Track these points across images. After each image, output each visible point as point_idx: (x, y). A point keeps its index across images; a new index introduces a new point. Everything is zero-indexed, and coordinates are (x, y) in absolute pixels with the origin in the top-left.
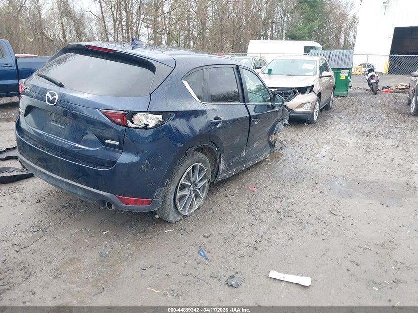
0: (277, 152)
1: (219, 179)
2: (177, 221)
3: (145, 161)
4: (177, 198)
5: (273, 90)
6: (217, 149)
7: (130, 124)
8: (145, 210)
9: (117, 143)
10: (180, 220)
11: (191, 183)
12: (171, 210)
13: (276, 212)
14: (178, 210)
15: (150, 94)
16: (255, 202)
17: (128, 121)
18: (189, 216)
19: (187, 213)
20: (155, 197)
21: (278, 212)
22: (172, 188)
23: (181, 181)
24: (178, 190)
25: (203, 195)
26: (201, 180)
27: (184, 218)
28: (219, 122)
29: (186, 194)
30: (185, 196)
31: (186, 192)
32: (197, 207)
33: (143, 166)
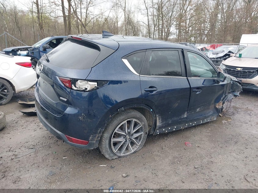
0: (228, 116)
1: (158, 132)
2: (113, 159)
3: (82, 114)
4: (112, 143)
5: (239, 69)
6: (151, 110)
7: (74, 87)
8: (83, 148)
9: (66, 100)
10: (116, 159)
11: (126, 133)
12: (107, 151)
13: (193, 167)
14: (113, 151)
15: (92, 68)
16: (181, 156)
17: (73, 85)
18: (124, 157)
19: (122, 155)
20: (90, 140)
21: (195, 168)
22: (107, 135)
23: (116, 131)
24: (112, 137)
25: (139, 144)
26: (136, 132)
27: (119, 158)
28: (155, 90)
29: (120, 140)
30: (120, 142)
31: (121, 139)
32: (133, 151)
33: (80, 117)
